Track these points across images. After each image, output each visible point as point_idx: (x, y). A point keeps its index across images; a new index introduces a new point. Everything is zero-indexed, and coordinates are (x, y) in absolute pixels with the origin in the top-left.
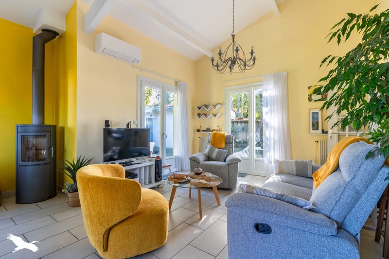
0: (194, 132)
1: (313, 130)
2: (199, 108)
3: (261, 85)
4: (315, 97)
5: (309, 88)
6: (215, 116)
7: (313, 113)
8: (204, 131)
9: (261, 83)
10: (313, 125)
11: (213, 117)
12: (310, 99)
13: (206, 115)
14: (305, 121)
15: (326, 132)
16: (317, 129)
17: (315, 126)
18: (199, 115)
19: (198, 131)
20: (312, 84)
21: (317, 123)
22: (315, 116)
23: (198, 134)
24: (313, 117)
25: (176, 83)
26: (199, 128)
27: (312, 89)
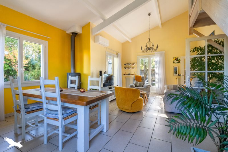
0: (122, 75)
1: (175, 74)
2: (125, 65)
3: (154, 56)
4: (176, 62)
5: (173, 58)
6: (133, 68)
7: (175, 68)
8: (127, 75)
9: (154, 55)
10: (175, 72)
11: (132, 69)
12: (174, 62)
13: (128, 68)
14: (172, 71)
15: (180, 75)
16: (177, 74)
17: (176, 73)
18: (125, 68)
19: (124, 75)
20: (175, 57)
21: (177, 72)
22: (176, 69)
23: (124, 76)
24: (175, 69)
25: (117, 54)
26: (125, 74)
27: (175, 58)
